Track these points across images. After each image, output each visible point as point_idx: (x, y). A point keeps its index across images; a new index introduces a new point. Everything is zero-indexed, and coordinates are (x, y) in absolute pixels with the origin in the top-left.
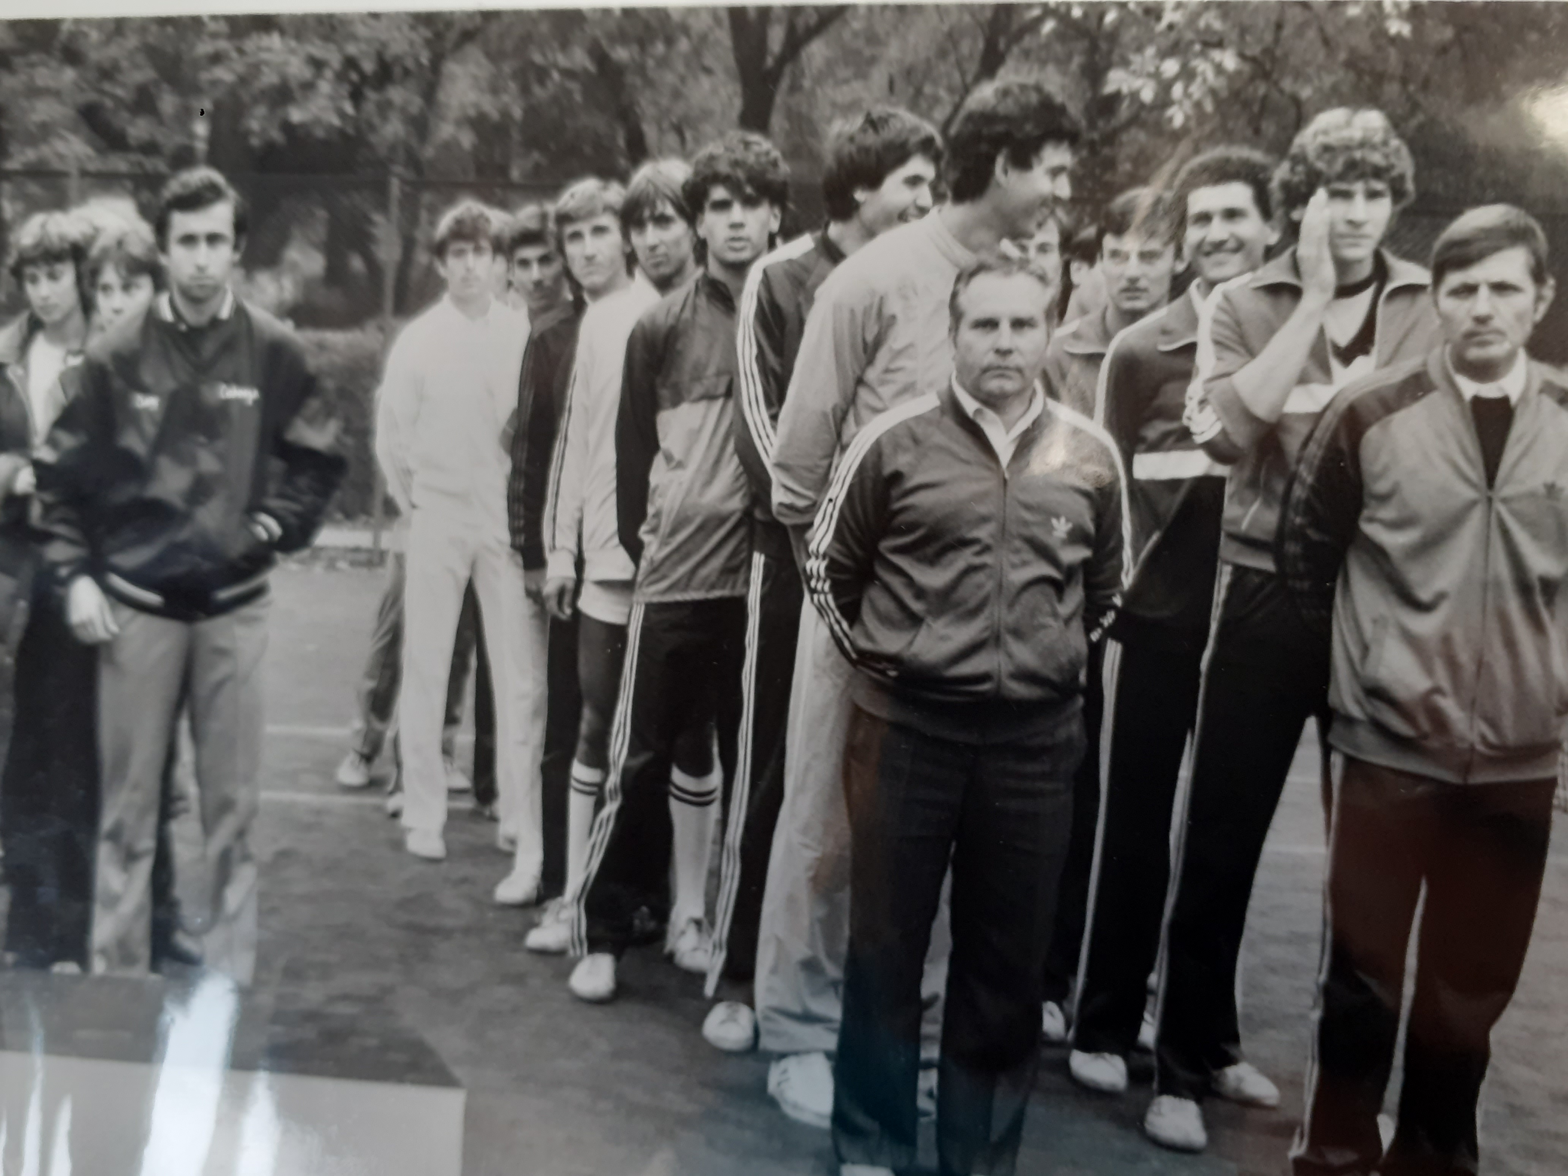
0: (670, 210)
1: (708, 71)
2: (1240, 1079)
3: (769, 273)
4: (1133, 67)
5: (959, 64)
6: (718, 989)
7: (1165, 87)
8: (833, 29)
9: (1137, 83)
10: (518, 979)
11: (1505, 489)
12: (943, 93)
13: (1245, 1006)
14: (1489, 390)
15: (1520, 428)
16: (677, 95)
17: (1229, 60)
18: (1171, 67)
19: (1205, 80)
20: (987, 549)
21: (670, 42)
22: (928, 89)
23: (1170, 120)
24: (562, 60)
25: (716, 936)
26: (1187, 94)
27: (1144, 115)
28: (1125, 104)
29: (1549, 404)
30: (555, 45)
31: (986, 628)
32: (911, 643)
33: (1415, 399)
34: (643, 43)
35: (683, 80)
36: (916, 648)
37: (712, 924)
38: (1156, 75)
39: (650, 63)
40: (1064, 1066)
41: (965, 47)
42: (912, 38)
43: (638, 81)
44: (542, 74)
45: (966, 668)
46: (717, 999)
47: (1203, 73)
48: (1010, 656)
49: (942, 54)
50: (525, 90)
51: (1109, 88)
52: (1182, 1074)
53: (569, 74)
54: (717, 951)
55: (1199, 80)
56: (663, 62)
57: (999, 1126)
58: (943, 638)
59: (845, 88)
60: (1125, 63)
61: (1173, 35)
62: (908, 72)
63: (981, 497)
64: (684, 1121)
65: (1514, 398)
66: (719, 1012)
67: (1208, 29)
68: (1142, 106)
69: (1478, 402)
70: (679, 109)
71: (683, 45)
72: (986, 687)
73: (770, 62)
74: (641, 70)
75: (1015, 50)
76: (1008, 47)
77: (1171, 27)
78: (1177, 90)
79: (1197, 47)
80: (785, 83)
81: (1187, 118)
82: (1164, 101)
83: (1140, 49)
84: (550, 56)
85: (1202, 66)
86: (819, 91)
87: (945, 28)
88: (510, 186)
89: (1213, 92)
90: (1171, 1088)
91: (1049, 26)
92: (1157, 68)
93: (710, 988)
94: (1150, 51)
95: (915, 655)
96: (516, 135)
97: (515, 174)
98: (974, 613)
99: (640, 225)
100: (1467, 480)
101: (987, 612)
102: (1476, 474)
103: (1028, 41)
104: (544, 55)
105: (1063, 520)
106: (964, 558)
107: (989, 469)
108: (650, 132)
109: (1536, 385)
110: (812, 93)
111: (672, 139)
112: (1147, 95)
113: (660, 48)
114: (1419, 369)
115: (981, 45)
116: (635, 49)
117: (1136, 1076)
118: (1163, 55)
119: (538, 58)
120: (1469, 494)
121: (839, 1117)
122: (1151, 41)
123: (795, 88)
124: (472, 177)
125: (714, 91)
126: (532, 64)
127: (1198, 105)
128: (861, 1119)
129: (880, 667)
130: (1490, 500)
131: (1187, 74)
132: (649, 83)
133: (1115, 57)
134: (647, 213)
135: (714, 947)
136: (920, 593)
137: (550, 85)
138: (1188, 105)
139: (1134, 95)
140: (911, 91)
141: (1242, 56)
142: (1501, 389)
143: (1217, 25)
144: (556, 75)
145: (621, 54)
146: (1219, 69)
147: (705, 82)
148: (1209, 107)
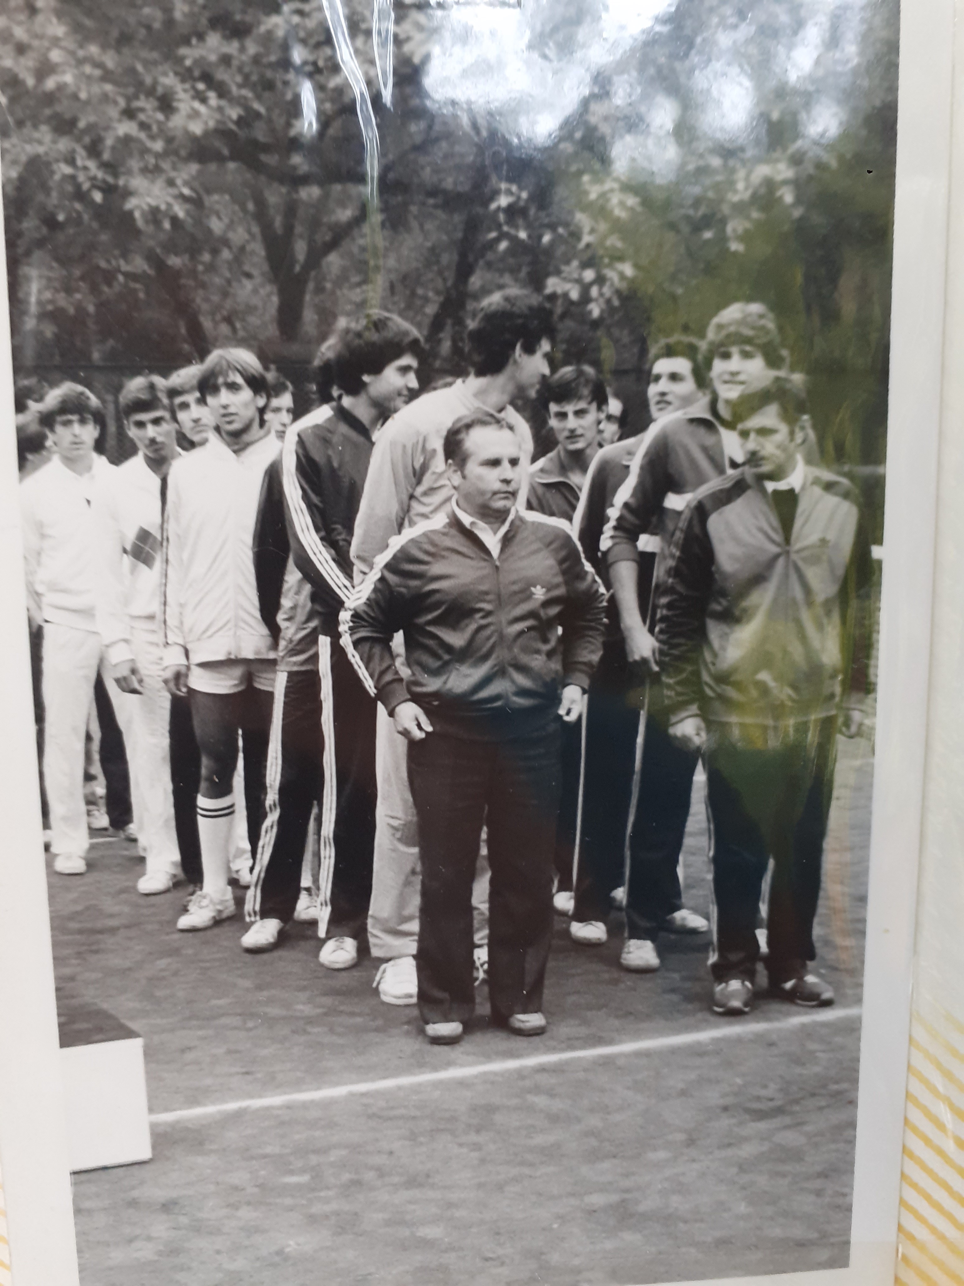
0: (239, 380)
1: (249, 276)
2: (684, 919)
3: (303, 436)
4: (564, 275)
5: (440, 273)
6: (328, 932)
7: (585, 289)
8: (346, 244)
9: (567, 286)
10: (175, 952)
11: (796, 545)
12: (431, 294)
13: (686, 878)
14: (782, 485)
15: (803, 506)
16: (225, 294)
17: (628, 270)
18: (589, 275)
19: (612, 285)
20: (488, 614)
21: (215, 252)
22: (420, 291)
23: (590, 312)
24: (125, 267)
25: (321, 898)
26: (601, 295)
27: (573, 309)
28: (560, 302)
29: (817, 491)
30: (117, 252)
31: (495, 666)
32: (445, 683)
33: (739, 496)
34: (194, 252)
35: (229, 282)
36: (449, 685)
37: (318, 888)
38: (579, 281)
39: (200, 268)
40: (567, 932)
41: (445, 258)
42: (405, 252)
43: (191, 283)
44: (109, 277)
45: (484, 694)
46: (328, 937)
47: (611, 279)
48: (513, 681)
49: (428, 264)
50: (94, 289)
51: (548, 290)
52: (644, 923)
53: (130, 276)
54: (324, 907)
55: (608, 284)
56: (211, 268)
57: (529, 979)
58: (466, 676)
59: (358, 290)
60: (558, 272)
61: (589, 253)
62: (405, 278)
63: (482, 579)
64: (310, 1021)
65: (797, 490)
66: (330, 945)
67: (614, 247)
68: (572, 303)
69: (776, 492)
70: (228, 304)
71: (226, 254)
72: (499, 704)
73: (297, 268)
74: (193, 273)
75: (481, 263)
76: (476, 261)
77: (588, 246)
78: (594, 291)
79: (606, 260)
80: (311, 286)
81: (602, 312)
82: (586, 298)
83: (568, 262)
84: (114, 262)
85: (610, 274)
86: (338, 293)
87: (429, 244)
88: (91, 367)
89: (618, 292)
90: (638, 934)
91: (503, 245)
92: (580, 275)
93: (322, 932)
94: (575, 263)
95: (450, 690)
96: (92, 326)
97: (96, 356)
98: (485, 658)
99: (215, 390)
100: (773, 541)
101: (494, 656)
102: (778, 537)
103: (490, 256)
104: (108, 261)
105: (539, 587)
106: (477, 621)
107: (485, 560)
108: (207, 323)
109: (810, 479)
110: (333, 293)
111: (224, 329)
112: (574, 295)
113: (206, 257)
114: (740, 477)
115: (456, 257)
116: (186, 257)
117: (614, 931)
118: (585, 265)
119: (103, 264)
120: (775, 549)
121: (422, 994)
122: (575, 256)
123: (320, 289)
124: (57, 360)
125: (255, 291)
126: (98, 267)
127: (608, 301)
128: (438, 994)
129: (427, 700)
130: (787, 553)
131: (600, 280)
132: (203, 285)
133: (551, 269)
134: (221, 380)
135: (322, 904)
136: (449, 648)
137: (115, 284)
138: (601, 301)
139: (566, 295)
140: (408, 292)
141: (636, 266)
142: (789, 484)
143: (619, 244)
144: (121, 278)
145: (175, 261)
146: (622, 276)
147: (248, 285)
148: (616, 302)
